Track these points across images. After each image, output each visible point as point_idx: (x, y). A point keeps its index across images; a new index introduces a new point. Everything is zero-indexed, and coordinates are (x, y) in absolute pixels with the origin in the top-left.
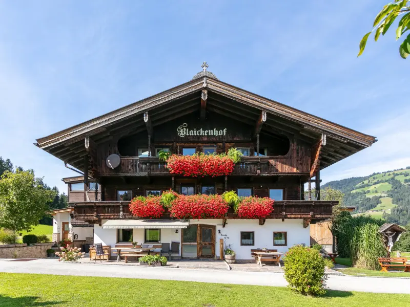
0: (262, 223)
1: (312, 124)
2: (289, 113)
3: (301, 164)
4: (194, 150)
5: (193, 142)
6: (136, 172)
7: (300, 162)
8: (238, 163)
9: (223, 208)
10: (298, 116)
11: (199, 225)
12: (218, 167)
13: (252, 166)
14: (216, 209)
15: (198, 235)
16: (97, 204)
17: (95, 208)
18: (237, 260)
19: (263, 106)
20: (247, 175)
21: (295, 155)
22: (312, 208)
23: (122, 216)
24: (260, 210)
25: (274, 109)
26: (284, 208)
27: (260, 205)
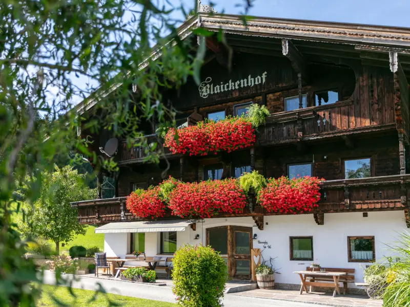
0: (320, 221)
1: (367, 39)
2: (324, 32)
3: (380, 110)
4: (223, 113)
5: (221, 102)
6: (138, 157)
7: (376, 106)
8: (261, 127)
9: (235, 199)
10: (340, 33)
11: (229, 228)
12: (227, 137)
13: (291, 127)
14: (225, 201)
15: (228, 242)
16: (98, 203)
17: (96, 207)
18: (278, 284)
19: (281, 32)
20: (282, 142)
21: (366, 95)
22: (403, 189)
23: (124, 217)
24: (293, 198)
25: (298, 31)
26: (347, 192)
27: (292, 191)
